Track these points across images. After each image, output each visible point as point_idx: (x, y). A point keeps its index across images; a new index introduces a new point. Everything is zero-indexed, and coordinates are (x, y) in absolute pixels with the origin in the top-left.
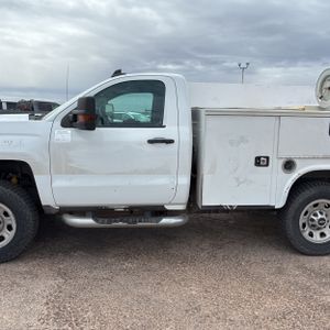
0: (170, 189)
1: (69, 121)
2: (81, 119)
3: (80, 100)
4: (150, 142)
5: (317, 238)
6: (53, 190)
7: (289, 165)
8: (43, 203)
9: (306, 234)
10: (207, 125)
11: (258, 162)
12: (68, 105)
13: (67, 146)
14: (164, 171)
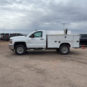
0: (43, 45)
1: (30, 37)
2: (32, 36)
3: (32, 34)
4: (41, 39)
5: (64, 52)
6: (28, 45)
7: (60, 42)
8: (27, 47)
9: (63, 52)
10: (48, 37)
11: (55, 42)
12: (30, 34)
13: (30, 40)
14: (43, 43)
